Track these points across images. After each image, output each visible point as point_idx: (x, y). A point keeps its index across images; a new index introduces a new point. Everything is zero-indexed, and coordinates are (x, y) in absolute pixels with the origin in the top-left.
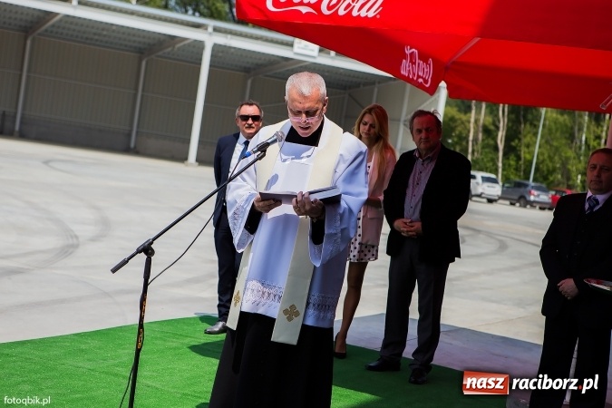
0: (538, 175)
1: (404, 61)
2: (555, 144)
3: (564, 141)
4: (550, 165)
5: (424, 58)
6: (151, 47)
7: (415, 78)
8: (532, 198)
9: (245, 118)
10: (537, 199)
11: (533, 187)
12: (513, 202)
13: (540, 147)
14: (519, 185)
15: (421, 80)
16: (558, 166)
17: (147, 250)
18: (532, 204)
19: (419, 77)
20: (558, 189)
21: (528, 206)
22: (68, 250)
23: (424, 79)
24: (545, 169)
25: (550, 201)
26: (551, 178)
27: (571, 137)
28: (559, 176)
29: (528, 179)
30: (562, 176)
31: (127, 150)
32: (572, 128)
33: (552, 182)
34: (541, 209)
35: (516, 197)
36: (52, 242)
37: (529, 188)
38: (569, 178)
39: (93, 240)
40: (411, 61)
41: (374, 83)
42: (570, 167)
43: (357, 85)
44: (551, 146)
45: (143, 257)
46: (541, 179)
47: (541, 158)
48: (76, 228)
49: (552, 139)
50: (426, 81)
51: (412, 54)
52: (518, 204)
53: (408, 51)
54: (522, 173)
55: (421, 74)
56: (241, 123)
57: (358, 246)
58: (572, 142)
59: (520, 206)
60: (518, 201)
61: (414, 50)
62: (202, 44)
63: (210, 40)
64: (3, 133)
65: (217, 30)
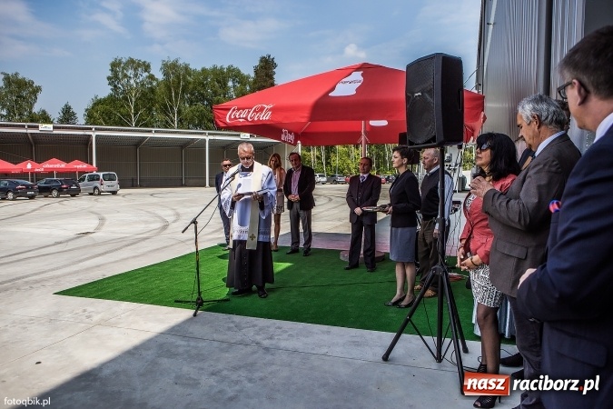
1: (282, 135)
2: (344, 159)
3: (346, 157)
4: (343, 167)
6: (185, 145)
7: (287, 141)
8: (338, 180)
9: (225, 166)
11: (338, 176)
12: (331, 183)
13: (338, 161)
14: (333, 176)
15: (290, 141)
16: (346, 167)
17: (194, 222)
18: (339, 183)
20: (347, 175)
22: (165, 227)
24: (341, 169)
25: (345, 180)
28: (347, 171)
29: (336, 173)
31: (182, 186)
32: (348, 152)
33: (345, 173)
34: (342, 184)
36: (158, 225)
38: (350, 171)
39: (174, 222)
40: (285, 134)
42: (350, 167)
45: (193, 225)
46: (340, 173)
47: (339, 165)
48: (166, 218)
49: (342, 157)
50: (292, 142)
53: (284, 131)
54: (333, 172)
55: (289, 139)
56: (223, 168)
57: (276, 208)
58: (350, 157)
59: (334, 184)
61: (286, 130)
62: (205, 140)
63: (207, 138)
64: (133, 186)
65: (209, 134)
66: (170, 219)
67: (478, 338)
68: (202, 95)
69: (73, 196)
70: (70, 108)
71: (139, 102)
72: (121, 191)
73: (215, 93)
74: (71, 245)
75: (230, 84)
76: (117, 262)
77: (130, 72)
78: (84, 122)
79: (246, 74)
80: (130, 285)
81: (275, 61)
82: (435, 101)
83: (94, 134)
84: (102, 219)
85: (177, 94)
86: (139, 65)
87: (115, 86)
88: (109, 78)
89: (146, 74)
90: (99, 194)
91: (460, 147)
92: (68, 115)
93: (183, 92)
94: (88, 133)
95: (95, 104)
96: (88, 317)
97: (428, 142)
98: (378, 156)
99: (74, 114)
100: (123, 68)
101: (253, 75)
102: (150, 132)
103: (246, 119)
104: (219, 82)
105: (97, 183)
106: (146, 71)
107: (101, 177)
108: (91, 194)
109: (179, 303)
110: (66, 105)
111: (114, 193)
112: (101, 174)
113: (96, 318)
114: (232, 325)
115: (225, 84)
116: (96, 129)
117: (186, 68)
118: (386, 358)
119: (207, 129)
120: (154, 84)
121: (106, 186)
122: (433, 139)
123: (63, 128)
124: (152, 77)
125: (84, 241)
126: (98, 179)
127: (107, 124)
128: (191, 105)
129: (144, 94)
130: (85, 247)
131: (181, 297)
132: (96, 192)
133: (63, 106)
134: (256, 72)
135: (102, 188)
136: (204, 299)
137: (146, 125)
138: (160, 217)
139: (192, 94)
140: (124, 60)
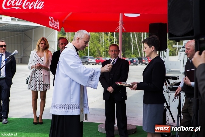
0: (90, 53)
1: (50, 21)
2: (94, 43)
3: (97, 42)
4: (94, 50)
5: (55, 20)
7: (54, 27)
8: (90, 61)
10: (91, 62)
11: (89, 58)
12: (84, 63)
13: (90, 44)
14: (85, 58)
15: (56, 27)
16: (96, 50)
18: (90, 63)
19: (55, 26)
20: (97, 57)
21: (89, 64)
23: (57, 27)
24: (92, 51)
25: (95, 62)
26: (95, 54)
27: (99, 40)
28: (97, 53)
29: (87, 55)
30: (98, 53)
32: (99, 37)
33: (95, 55)
34: (93, 64)
35: (85, 62)
37: (88, 58)
38: (100, 54)
40: (52, 21)
41: (32, 29)
42: (100, 50)
43: (27, 30)
44: (94, 44)
46: (92, 55)
47: (91, 48)
49: (93, 41)
50: (58, 28)
51: (51, 19)
52: (85, 64)
53: (50, 18)
54: (85, 54)
55: (56, 25)
57: (42, 85)
58: (100, 42)
59: (86, 64)
60: (85, 63)
61: (52, 18)
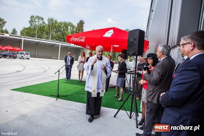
6: (52, 46)
9: (69, 54)
22: (45, 71)
31: (51, 58)
36: (43, 71)
39: (48, 70)
43: (79, 49)
45: (58, 72)
48: (46, 69)
53: (87, 45)
56: (68, 55)
62: (59, 45)
63: (60, 44)
64: (34, 57)
65: (61, 43)
66: (47, 69)
67: (141, 112)
68: (59, 30)
69: (14, 58)
70: (15, 29)
71: (39, 30)
72: (31, 58)
73: (64, 30)
74: (14, 75)
75: (69, 28)
76: (30, 81)
77: (37, 20)
78: (20, 35)
79: (74, 25)
80: (35, 89)
81: (84, 22)
82: (136, 43)
83: (23, 39)
84: (24, 67)
85: (52, 29)
86: (40, 18)
87: (31, 24)
88: (30, 21)
89: (42, 21)
90: (23, 59)
91: (142, 57)
92: (14, 32)
93: (54, 28)
94: (21, 38)
95: (24, 29)
96: (22, 98)
97: (133, 54)
98: (113, 55)
99: (16, 32)
100: (35, 19)
101: (77, 25)
102: (42, 40)
103: (77, 40)
104: (65, 27)
105: (23, 55)
106: (42, 20)
107: (24, 53)
108: (20, 58)
109: (51, 96)
110: (14, 29)
111: (28, 59)
112: (24, 52)
113: (25, 98)
114: (68, 104)
115: (67, 27)
116: (24, 37)
117: (56, 21)
118: (115, 116)
119: (60, 41)
120: (45, 25)
121: (26, 56)
122: (135, 54)
123: (13, 36)
124: (44, 23)
125: (19, 74)
126: (23, 54)
127: (27, 36)
128: (56, 33)
129: (41, 28)
130: (19, 76)
131: (52, 94)
132: (22, 58)
133: (13, 29)
134: (78, 25)
135: (24, 57)
136: (60, 95)
137: (40, 38)
138: (43, 68)
139: (56, 30)
140: (35, 16)
